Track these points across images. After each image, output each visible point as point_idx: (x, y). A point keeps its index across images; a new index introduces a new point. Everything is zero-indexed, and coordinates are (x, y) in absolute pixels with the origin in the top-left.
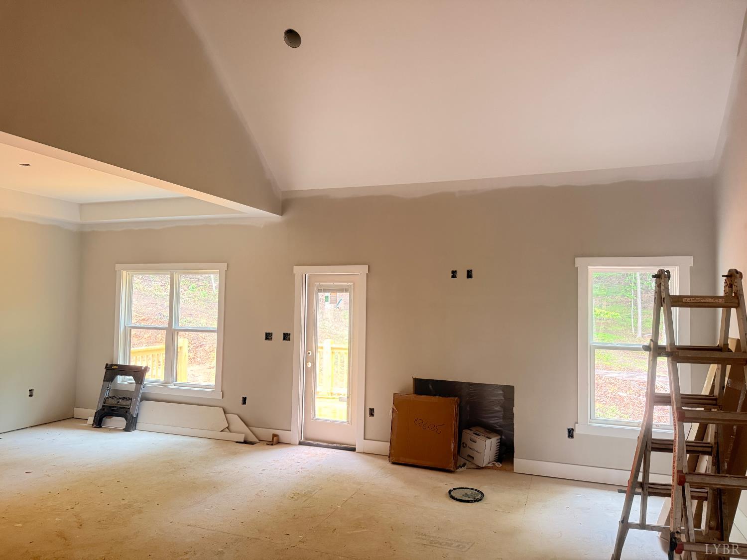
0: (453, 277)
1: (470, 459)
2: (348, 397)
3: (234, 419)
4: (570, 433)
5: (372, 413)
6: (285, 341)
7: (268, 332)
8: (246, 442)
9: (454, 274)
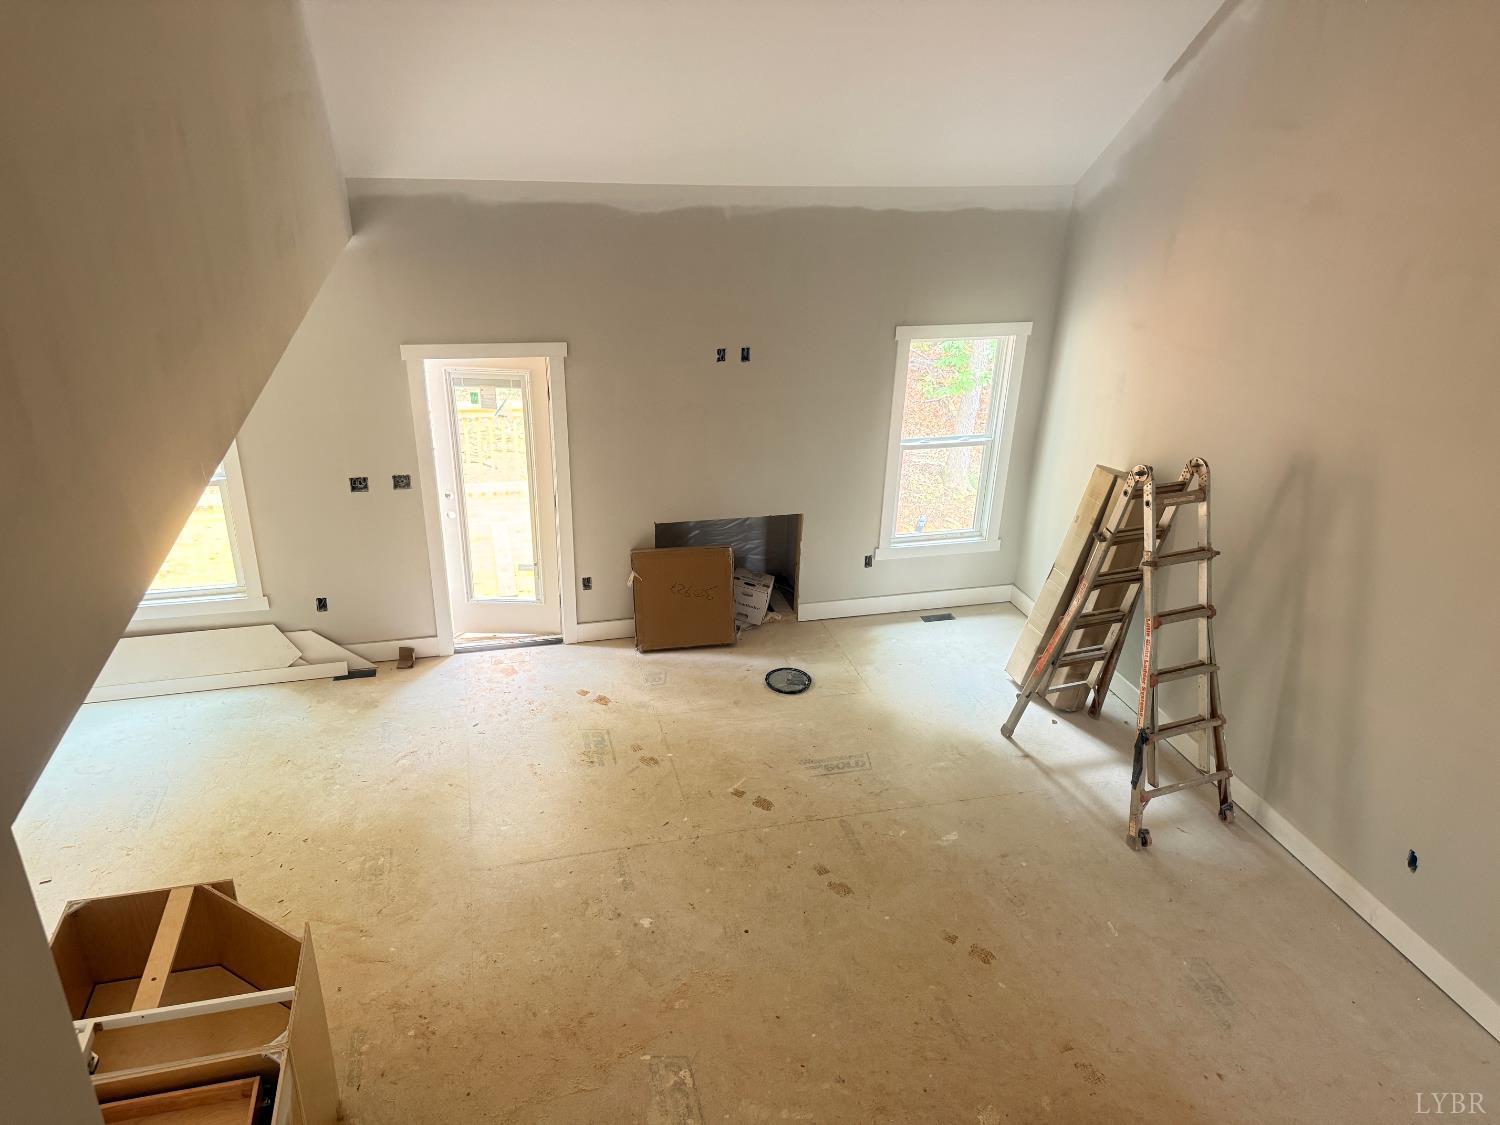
0: (719, 360)
1: (743, 618)
2: (535, 565)
3: (310, 639)
4: (868, 562)
5: (587, 583)
6: (398, 491)
7: (355, 476)
8: (353, 674)
9: (721, 355)
